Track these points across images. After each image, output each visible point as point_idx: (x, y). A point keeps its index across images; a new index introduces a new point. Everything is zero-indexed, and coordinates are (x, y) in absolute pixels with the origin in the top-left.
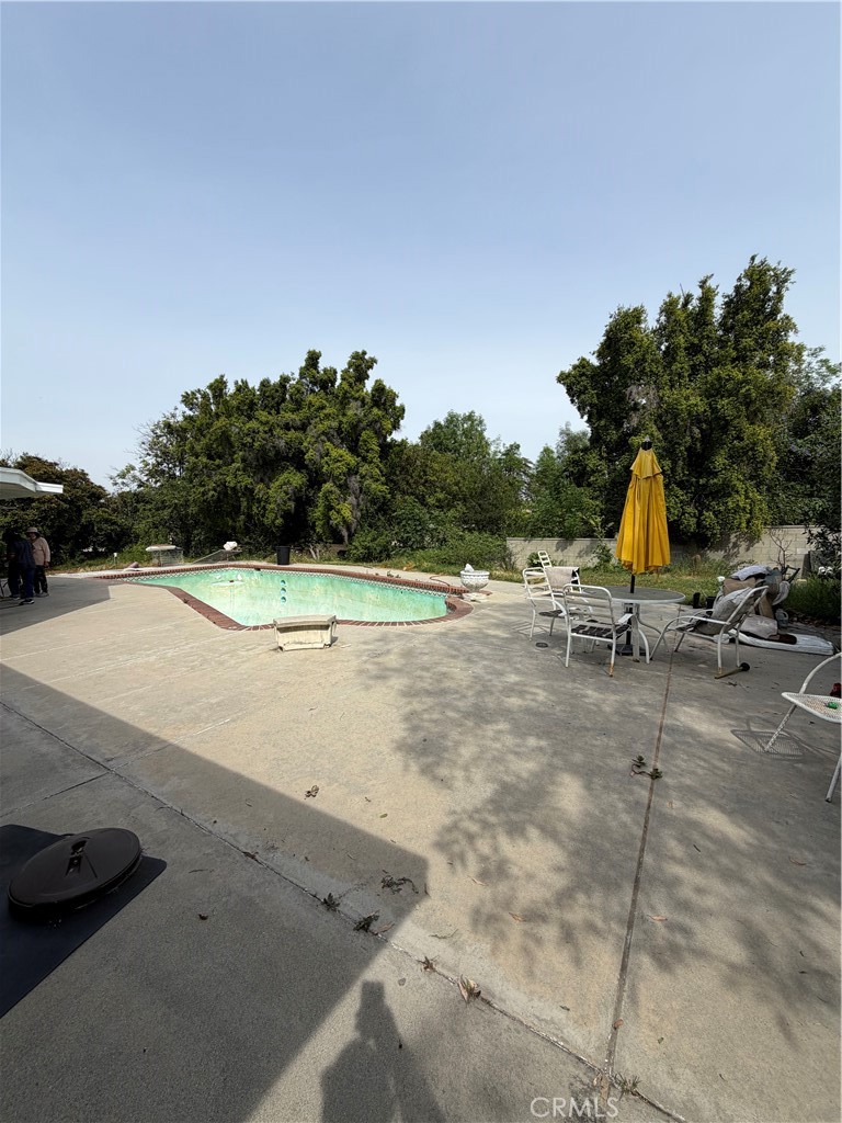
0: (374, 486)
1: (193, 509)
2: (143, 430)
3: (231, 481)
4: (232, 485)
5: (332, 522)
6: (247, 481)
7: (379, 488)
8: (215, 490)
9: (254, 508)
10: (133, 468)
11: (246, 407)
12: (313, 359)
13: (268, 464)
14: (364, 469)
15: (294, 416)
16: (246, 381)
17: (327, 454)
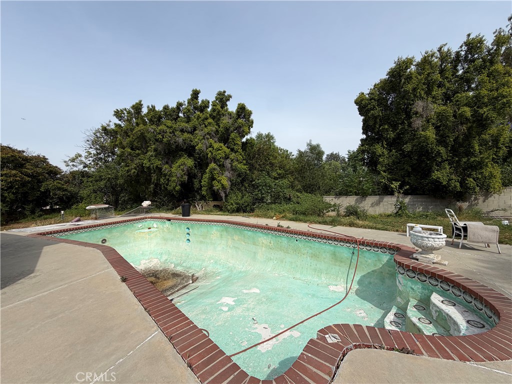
0: (239, 166)
1: (120, 181)
2: (88, 134)
3: (146, 163)
4: (147, 165)
5: (215, 188)
6: (158, 163)
7: (242, 167)
8: (135, 169)
9: (162, 180)
10: (80, 156)
11: (156, 120)
12: (196, 94)
13: (171, 152)
14: (233, 156)
15: (186, 125)
16: (154, 106)
17: (211, 146)
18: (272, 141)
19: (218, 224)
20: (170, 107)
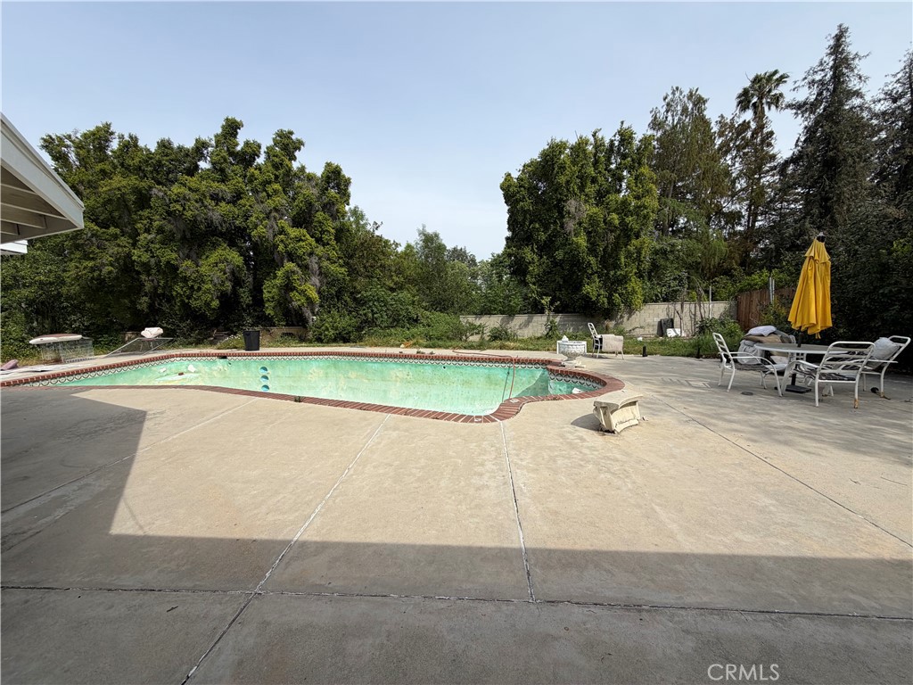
0: (332, 268)
1: (71, 289)
5: (295, 304)
6: (170, 255)
7: (338, 270)
8: (112, 265)
9: (176, 288)
13: (198, 237)
14: (320, 250)
15: (223, 187)
16: (136, 137)
17: (282, 231)
18: (362, 223)
19: (321, 357)
20: (175, 145)
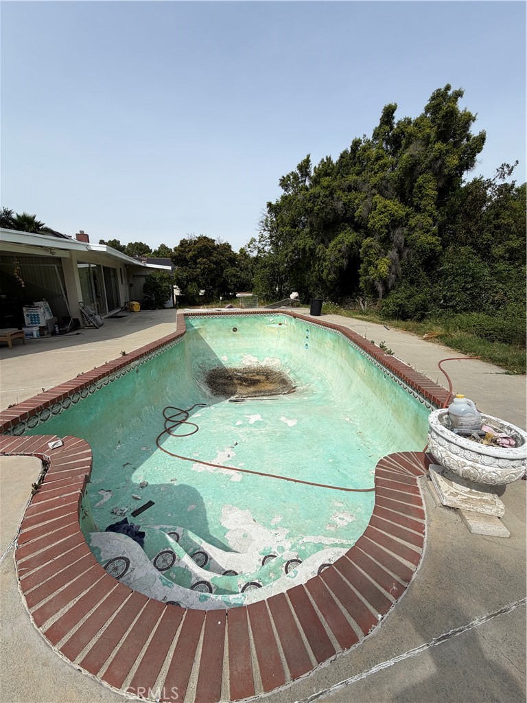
0: (423, 238)
5: (370, 278)
